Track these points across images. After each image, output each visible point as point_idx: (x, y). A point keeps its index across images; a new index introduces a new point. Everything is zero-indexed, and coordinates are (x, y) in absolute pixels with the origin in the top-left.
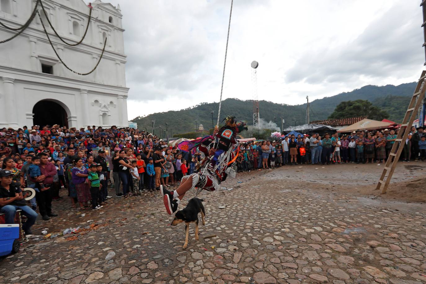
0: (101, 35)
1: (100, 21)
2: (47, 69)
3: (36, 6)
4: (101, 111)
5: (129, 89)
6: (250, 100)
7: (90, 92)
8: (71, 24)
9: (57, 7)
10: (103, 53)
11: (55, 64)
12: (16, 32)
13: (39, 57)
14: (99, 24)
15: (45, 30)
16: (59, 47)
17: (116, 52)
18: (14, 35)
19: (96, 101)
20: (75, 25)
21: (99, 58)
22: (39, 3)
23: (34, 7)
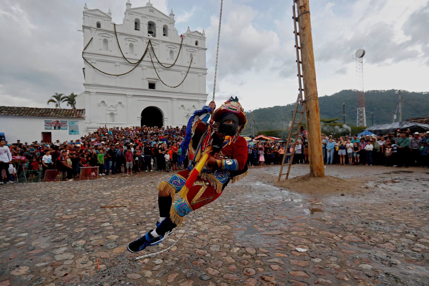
0: (189, 55)
1: (188, 46)
2: (152, 86)
3: (148, 46)
4: (185, 113)
5: (208, 94)
6: (374, 91)
7: (178, 99)
8: (169, 52)
9: (160, 43)
10: (189, 69)
11: (157, 82)
12: (136, 65)
13: (147, 78)
14: (188, 48)
15: (152, 61)
16: (160, 70)
17: (199, 67)
18: (134, 67)
19: (182, 106)
20: (171, 52)
21: (186, 74)
22: (150, 43)
23: (146, 47)
